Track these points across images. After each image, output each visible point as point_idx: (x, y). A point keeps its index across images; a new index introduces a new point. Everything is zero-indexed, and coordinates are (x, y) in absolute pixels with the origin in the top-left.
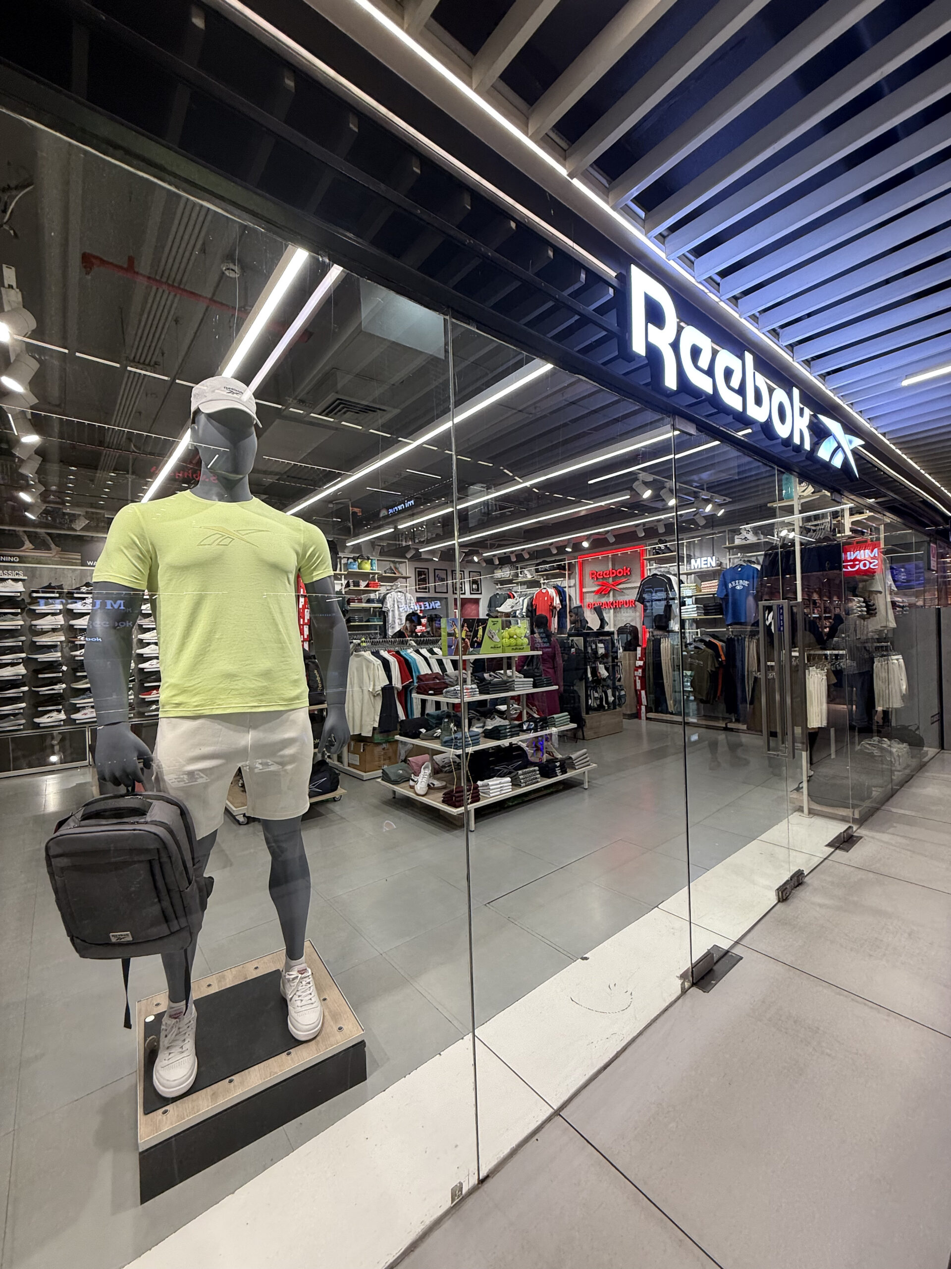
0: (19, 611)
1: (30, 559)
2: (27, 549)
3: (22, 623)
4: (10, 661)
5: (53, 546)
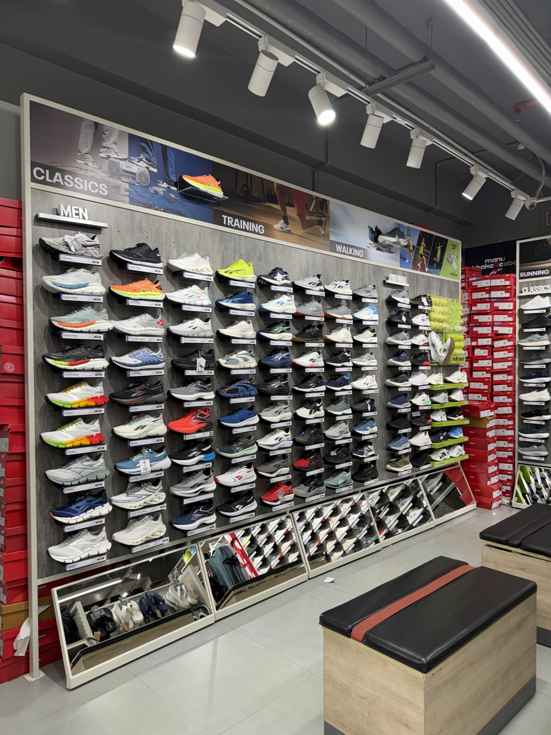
0: (544, 329)
4: (534, 385)
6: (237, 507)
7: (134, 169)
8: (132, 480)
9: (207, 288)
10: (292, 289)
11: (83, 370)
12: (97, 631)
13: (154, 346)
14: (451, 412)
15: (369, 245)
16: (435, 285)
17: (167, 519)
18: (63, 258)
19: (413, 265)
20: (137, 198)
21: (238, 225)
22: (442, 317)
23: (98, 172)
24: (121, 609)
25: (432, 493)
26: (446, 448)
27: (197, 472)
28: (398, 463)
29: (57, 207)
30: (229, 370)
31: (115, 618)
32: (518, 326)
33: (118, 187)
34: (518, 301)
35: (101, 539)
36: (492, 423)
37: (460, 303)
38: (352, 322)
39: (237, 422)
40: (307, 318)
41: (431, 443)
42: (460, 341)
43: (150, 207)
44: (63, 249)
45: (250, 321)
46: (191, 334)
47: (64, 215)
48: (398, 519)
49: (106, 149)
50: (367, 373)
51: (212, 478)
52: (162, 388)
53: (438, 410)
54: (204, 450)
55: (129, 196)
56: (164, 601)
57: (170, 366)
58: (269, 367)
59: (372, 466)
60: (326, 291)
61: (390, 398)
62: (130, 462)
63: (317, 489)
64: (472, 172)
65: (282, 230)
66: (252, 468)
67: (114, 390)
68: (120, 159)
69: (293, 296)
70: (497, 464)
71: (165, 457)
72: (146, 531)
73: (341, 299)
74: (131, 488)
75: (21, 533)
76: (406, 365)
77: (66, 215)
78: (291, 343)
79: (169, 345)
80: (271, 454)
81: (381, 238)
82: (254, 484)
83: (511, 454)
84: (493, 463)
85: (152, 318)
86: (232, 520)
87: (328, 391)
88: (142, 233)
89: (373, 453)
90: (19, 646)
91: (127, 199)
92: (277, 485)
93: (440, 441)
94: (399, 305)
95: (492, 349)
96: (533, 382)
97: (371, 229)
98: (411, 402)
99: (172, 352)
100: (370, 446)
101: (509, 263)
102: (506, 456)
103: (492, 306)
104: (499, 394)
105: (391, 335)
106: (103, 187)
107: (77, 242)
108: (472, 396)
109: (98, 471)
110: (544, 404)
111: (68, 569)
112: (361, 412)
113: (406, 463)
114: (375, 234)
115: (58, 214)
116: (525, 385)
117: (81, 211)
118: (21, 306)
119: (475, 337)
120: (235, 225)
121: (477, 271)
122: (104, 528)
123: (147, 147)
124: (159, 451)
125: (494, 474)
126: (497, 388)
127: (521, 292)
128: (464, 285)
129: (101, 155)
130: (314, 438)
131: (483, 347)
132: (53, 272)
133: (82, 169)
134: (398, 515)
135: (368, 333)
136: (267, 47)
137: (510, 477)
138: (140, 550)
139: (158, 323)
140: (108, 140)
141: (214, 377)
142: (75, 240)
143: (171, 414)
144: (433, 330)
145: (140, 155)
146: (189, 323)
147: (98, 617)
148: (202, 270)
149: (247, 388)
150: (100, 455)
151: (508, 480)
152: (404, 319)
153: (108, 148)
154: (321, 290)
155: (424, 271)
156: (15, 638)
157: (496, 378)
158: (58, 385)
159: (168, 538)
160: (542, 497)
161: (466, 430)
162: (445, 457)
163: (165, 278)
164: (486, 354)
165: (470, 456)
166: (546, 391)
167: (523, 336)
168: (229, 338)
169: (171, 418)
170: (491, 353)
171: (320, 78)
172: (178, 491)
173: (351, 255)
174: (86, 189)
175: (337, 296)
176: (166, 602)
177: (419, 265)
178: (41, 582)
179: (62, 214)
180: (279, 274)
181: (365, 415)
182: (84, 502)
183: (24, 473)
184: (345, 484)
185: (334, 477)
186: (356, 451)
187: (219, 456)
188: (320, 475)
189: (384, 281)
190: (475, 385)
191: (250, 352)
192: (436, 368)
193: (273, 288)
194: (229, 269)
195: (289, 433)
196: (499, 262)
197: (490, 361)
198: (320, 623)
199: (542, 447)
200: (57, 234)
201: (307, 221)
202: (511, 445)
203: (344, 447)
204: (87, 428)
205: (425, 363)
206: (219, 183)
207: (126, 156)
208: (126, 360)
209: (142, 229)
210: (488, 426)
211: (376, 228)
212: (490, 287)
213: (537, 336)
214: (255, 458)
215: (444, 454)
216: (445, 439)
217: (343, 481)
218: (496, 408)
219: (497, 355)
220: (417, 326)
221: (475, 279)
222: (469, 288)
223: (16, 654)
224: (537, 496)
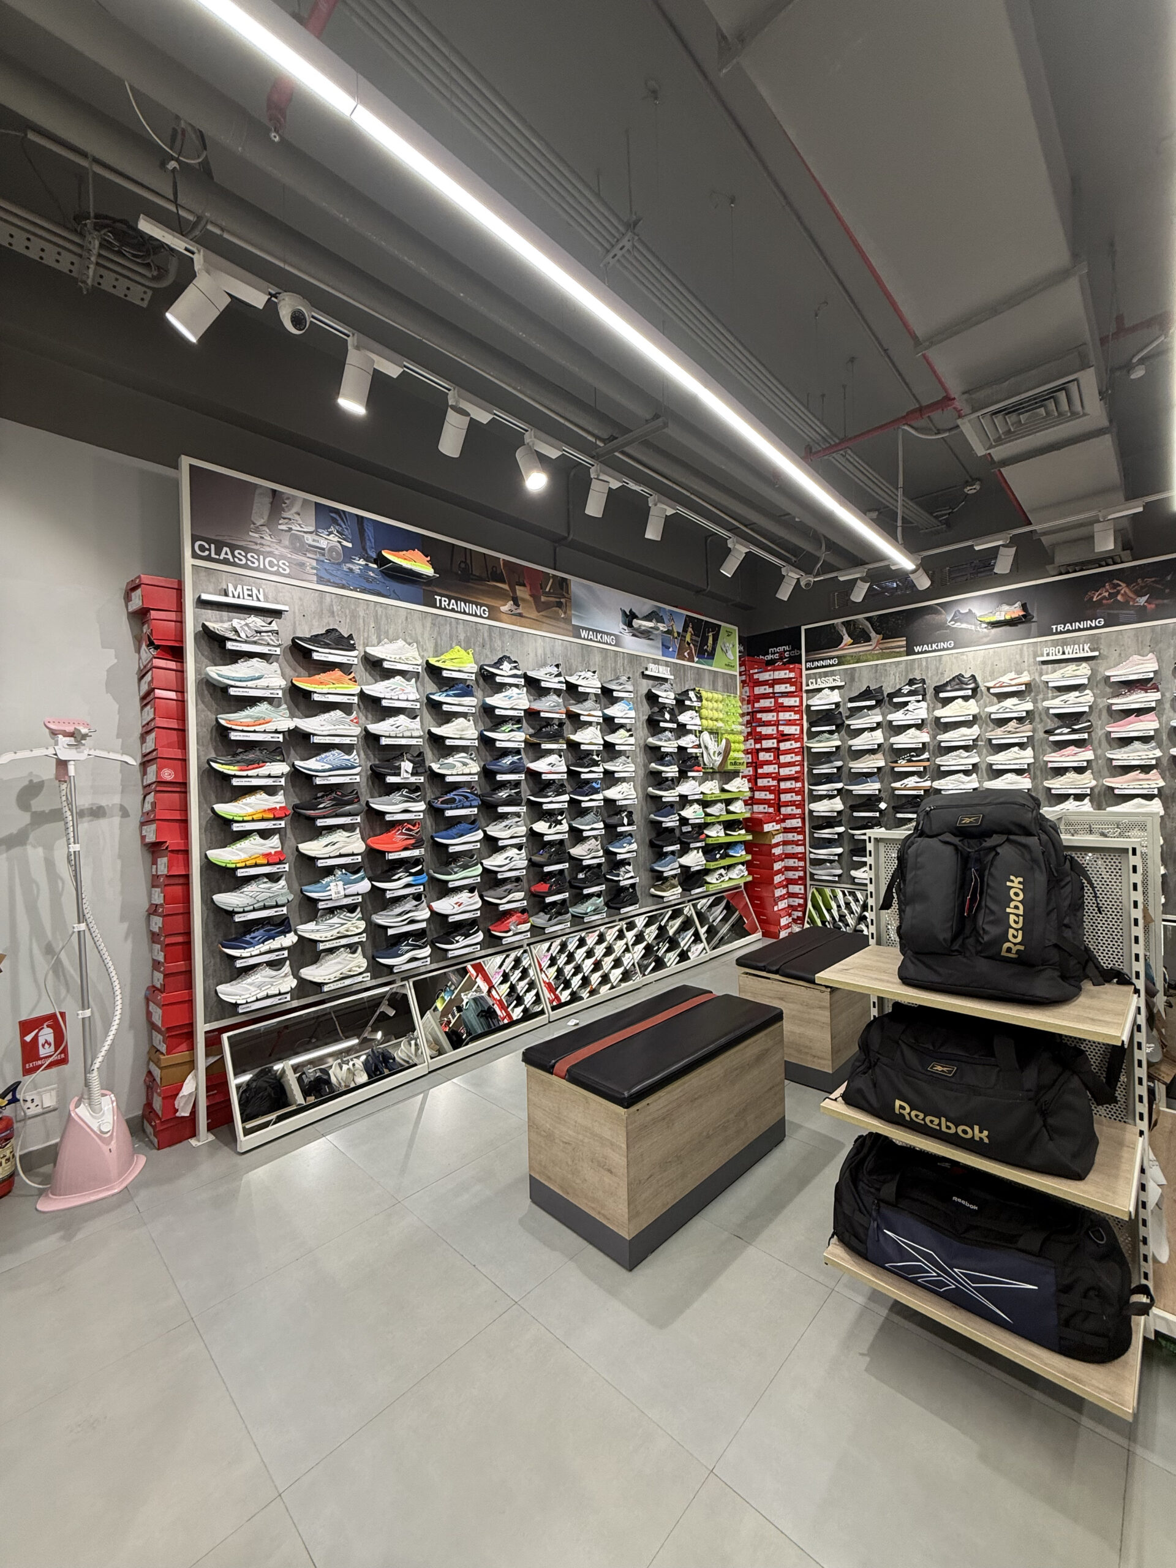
0: (834, 728)
1: (848, 658)
2: (846, 645)
3: (838, 743)
4: (825, 793)
5: (873, 634)
6: (457, 939)
7: (323, 544)
8: (321, 905)
9: (414, 680)
10: (523, 680)
11: (258, 776)
12: (310, 1095)
13: (347, 749)
14: (729, 826)
15: (622, 631)
16: (707, 677)
17: (369, 953)
18: (230, 645)
19: (678, 654)
20: (327, 576)
21: (455, 607)
22: (716, 715)
23: (277, 547)
24: (341, 1069)
25: (715, 924)
26: (724, 867)
27: (405, 897)
28: (664, 887)
29: (225, 587)
30: (444, 776)
31: (333, 1080)
32: (805, 725)
33: (302, 565)
34: (804, 695)
35: (283, 975)
36: (778, 838)
37: (738, 698)
38: (601, 720)
39: (454, 838)
40: (542, 715)
41: (705, 862)
42: (739, 743)
43: (343, 587)
44: (231, 635)
45: (471, 718)
46: (393, 734)
47: (234, 597)
48: (678, 955)
49: (286, 521)
50: (623, 780)
51: (424, 904)
52: (358, 797)
53: (713, 824)
54: (413, 871)
55: (317, 575)
56: (394, 1059)
57: (370, 772)
58: (495, 773)
59: (631, 890)
60: (567, 683)
61: (654, 810)
62: (319, 885)
63: (560, 918)
64: (730, 546)
65: (511, 613)
66: (476, 892)
67: (300, 800)
68: (305, 532)
69: (525, 689)
70: (786, 886)
71: (363, 879)
72: (340, 966)
73: (589, 693)
74: (322, 916)
75: (184, 969)
76: (671, 771)
77: (236, 596)
78: (523, 744)
79: (368, 747)
80: (500, 876)
81: (636, 623)
82: (479, 912)
83: (801, 874)
84: (780, 885)
85: (344, 715)
86: (450, 954)
87: (572, 802)
88: (334, 617)
89: (632, 874)
90: (182, 1105)
91: (315, 578)
92: (508, 913)
93: (716, 860)
94: (660, 700)
95: (777, 752)
96: (823, 789)
97: (624, 612)
98: (679, 815)
99: (372, 756)
100: (627, 867)
101: (795, 653)
102: (796, 877)
103: (776, 702)
104: (787, 804)
105: (653, 736)
106: (284, 564)
107: (249, 627)
108: (757, 808)
109: (278, 895)
110: (835, 814)
111: (240, 1011)
112: (615, 826)
113: (674, 886)
114: (629, 618)
115: (226, 595)
116: (815, 793)
117: (255, 591)
118: (182, 703)
119: (759, 738)
120: (451, 606)
121: (761, 661)
122: (288, 963)
123: (338, 518)
124: (355, 872)
125: (782, 898)
126: (785, 798)
127: (808, 685)
128: (744, 678)
129: (280, 527)
130: (554, 858)
131: (767, 750)
132: (221, 662)
133: (256, 544)
134: (678, 951)
135: (622, 731)
136: (457, 402)
137: (801, 901)
138: (333, 988)
139: (352, 721)
140: (289, 510)
141: (427, 785)
142: (247, 625)
143: (372, 829)
144: (706, 729)
145: (330, 528)
146: (391, 721)
147: (312, 1079)
148: (407, 659)
149: (467, 798)
150: (282, 876)
151: (799, 905)
152: (667, 716)
153: (290, 519)
154: (560, 682)
155: (693, 661)
156: (177, 1094)
157: (784, 785)
158: (228, 795)
159: (369, 974)
160: (847, 925)
161: (748, 846)
162: (722, 879)
163: (363, 669)
164: (772, 758)
165: (753, 878)
166: (838, 800)
167: (812, 736)
168: (443, 738)
169: (371, 834)
170: (777, 757)
171: (528, 437)
172: (380, 919)
173: (599, 642)
174: (262, 566)
175: (580, 689)
176: (397, 1059)
177: (686, 654)
178: (209, 1027)
179: (231, 595)
180: (506, 663)
181: (620, 829)
182: (261, 931)
183: (187, 899)
184: (596, 911)
185: (582, 903)
186: (611, 873)
187: (432, 879)
188: (564, 901)
189: (643, 673)
190: (759, 795)
191: (471, 754)
192: (710, 774)
193: (498, 679)
194: (442, 657)
195: (523, 851)
196: (785, 651)
197: (776, 766)
198: (523, 1061)
199: (836, 864)
200: (225, 618)
201: (543, 603)
202: (802, 864)
203: (594, 868)
204: (263, 845)
205: (696, 768)
206: (429, 558)
207: (312, 529)
208: (312, 764)
209: (333, 613)
210: (774, 841)
211: (631, 611)
212: (774, 680)
213: (827, 735)
214: (479, 880)
215: (721, 875)
216: (722, 857)
217: (593, 908)
218: (783, 821)
219: (783, 759)
220: (685, 725)
221: (756, 671)
222: (750, 682)
223: (178, 1114)
224: (841, 924)
